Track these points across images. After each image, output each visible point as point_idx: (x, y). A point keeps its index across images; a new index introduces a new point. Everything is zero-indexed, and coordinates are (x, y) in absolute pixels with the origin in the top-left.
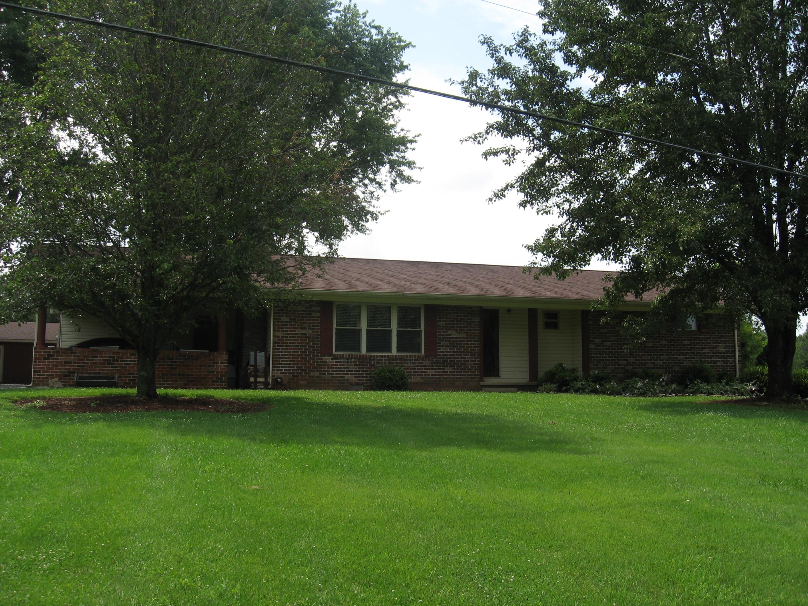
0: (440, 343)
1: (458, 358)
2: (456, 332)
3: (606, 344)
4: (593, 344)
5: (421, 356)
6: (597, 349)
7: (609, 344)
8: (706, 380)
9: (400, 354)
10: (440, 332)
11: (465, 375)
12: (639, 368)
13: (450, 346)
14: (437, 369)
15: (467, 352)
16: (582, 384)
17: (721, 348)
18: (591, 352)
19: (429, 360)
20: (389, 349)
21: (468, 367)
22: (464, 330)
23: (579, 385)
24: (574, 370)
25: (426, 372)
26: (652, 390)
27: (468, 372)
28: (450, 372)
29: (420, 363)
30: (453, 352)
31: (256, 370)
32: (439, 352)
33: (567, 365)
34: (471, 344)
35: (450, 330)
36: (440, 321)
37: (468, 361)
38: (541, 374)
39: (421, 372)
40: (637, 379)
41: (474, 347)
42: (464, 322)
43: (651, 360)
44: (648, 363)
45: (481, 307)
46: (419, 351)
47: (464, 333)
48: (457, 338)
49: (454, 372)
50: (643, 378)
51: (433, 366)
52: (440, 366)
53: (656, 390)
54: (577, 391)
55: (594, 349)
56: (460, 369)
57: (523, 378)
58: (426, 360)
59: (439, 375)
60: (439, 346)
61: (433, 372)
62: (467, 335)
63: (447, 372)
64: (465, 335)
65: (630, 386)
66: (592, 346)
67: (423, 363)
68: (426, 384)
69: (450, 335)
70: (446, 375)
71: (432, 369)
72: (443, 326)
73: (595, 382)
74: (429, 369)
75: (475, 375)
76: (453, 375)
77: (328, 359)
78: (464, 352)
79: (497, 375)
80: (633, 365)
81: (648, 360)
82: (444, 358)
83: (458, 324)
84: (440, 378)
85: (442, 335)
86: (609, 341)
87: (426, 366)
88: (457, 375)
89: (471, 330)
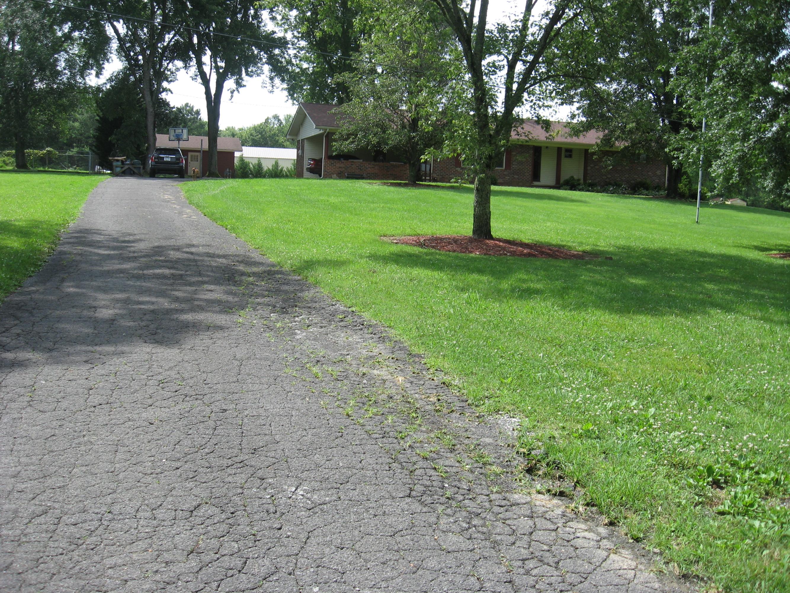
0: (513, 163)
1: (521, 171)
2: (521, 158)
5: (503, 169)
6: (591, 169)
8: (647, 189)
11: (524, 180)
12: (612, 181)
13: (518, 165)
14: (510, 176)
15: (526, 168)
17: (658, 172)
18: (588, 171)
19: (507, 172)
21: (526, 176)
22: (525, 157)
23: (581, 187)
24: (579, 180)
25: (505, 178)
26: (617, 192)
27: (526, 179)
28: (517, 178)
29: (503, 173)
30: (519, 168)
31: (426, 173)
32: (512, 167)
33: (576, 177)
34: (528, 164)
35: (518, 156)
36: (513, 152)
37: (526, 173)
38: (562, 181)
39: (503, 177)
40: (610, 186)
41: (529, 166)
42: (525, 153)
43: (619, 177)
45: (534, 146)
46: (502, 166)
48: (521, 161)
49: (519, 178)
50: (613, 186)
51: (508, 174)
52: (512, 175)
53: (619, 192)
54: (580, 190)
56: (522, 177)
57: (553, 183)
58: (505, 172)
59: (511, 179)
60: (512, 165)
61: (509, 178)
62: (526, 160)
63: (515, 178)
66: (589, 168)
68: (505, 183)
69: (518, 159)
71: (508, 176)
72: (515, 155)
73: (589, 186)
75: (529, 179)
76: (518, 180)
77: (459, 169)
78: (524, 168)
79: (539, 181)
80: (609, 179)
82: (514, 170)
83: (522, 154)
84: (512, 181)
85: (514, 159)
87: (505, 174)
88: (520, 180)
89: (528, 157)
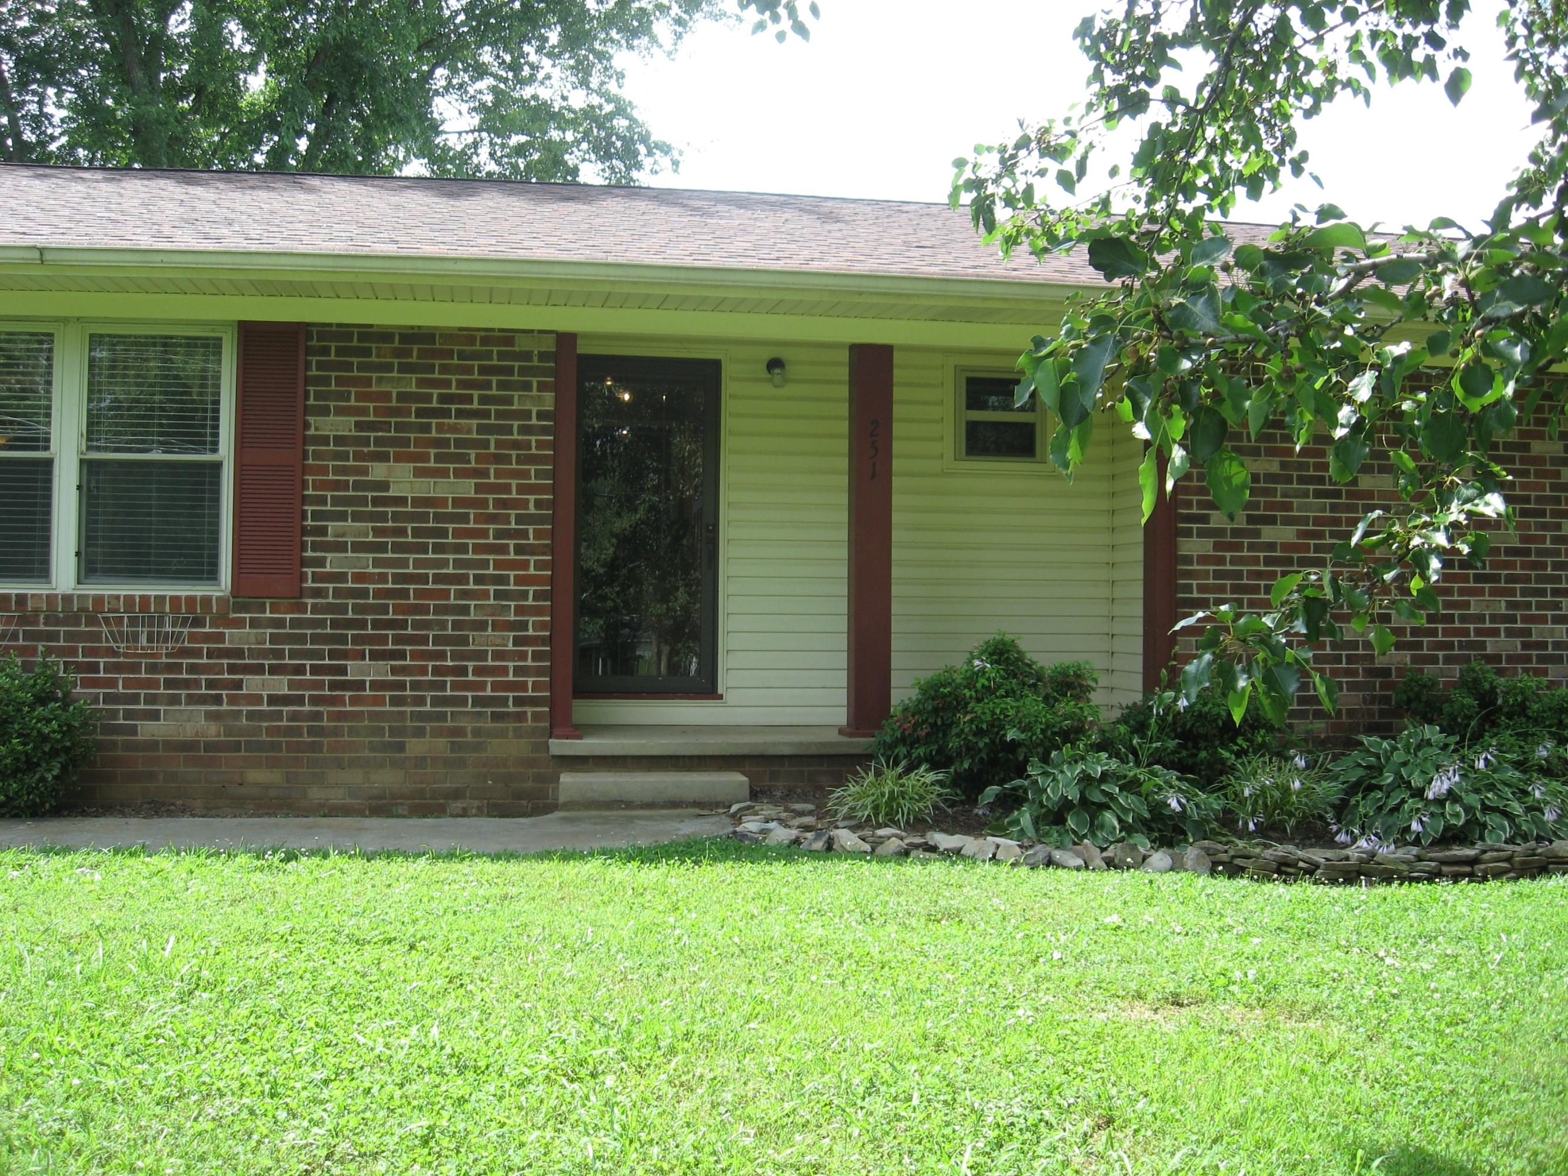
0: (323, 531)
1: (424, 610)
2: (419, 473)
3: (1269, 534)
4: (1202, 534)
5: (206, 601)
6: (1221, 561)
7: (1285, 534)
9: (92, 590)
10: (324, 470)
11: (463, 701)
12: (1448, 660)
13: (381, 547)
14: (300, 670)
15: (478, 580)
16: (1086, 779)
18: (1190, 574)
19: (254, 623)
20: (35, 564)
21: (481, 655)
22: (464, 458)
25: (238, 685)
26: (1517, 808)
27: (482, 686)
28: (376, 685)
29: (208, 638)
30: (397, 579)
32: (316, 578)
34: (499, 534)
35: (383, 457)
36: (324, 411)
37: (481, 626)
38: (904, 688)
39: (211, 684)
40: (1431, 732)
41: (519, 550)
42: (460, 414)
43: (1512, 619)
44: (1495, 632)
45: (566, 340)
46: (211, 574)
47: (459, 474)
48: (417, 501)
49: (401, 686)
51: (279, 654)
52: (318, 655)
53: (1535, 809)
55: (1203, 560)
56: (437, 671)
58: (239, 623)
59: (315, 700)
60: (316, 547)
61: (281, 685)
62: (478, 488)
63: (360, 685)
64: (467, 488)
65: (1389, 778)
66: (1193, 546)
67: (221, 637)
68: (236, 747)
69: (384, 486)
70: (354, 701)
71: (274, 670)
72: (339, 440)
74: (259, 670)
75: (519, 701)
76: (396, 701)
78: (462, 579)
80: (1418, 645)
81: (1494, 618)
82: (343, 609)
83: (427, 428)
84: (317, 716)
85: (337, 485)
86: (1288, 521)
87: (239, 653)
88: (420, 701)
89: (506, 459)
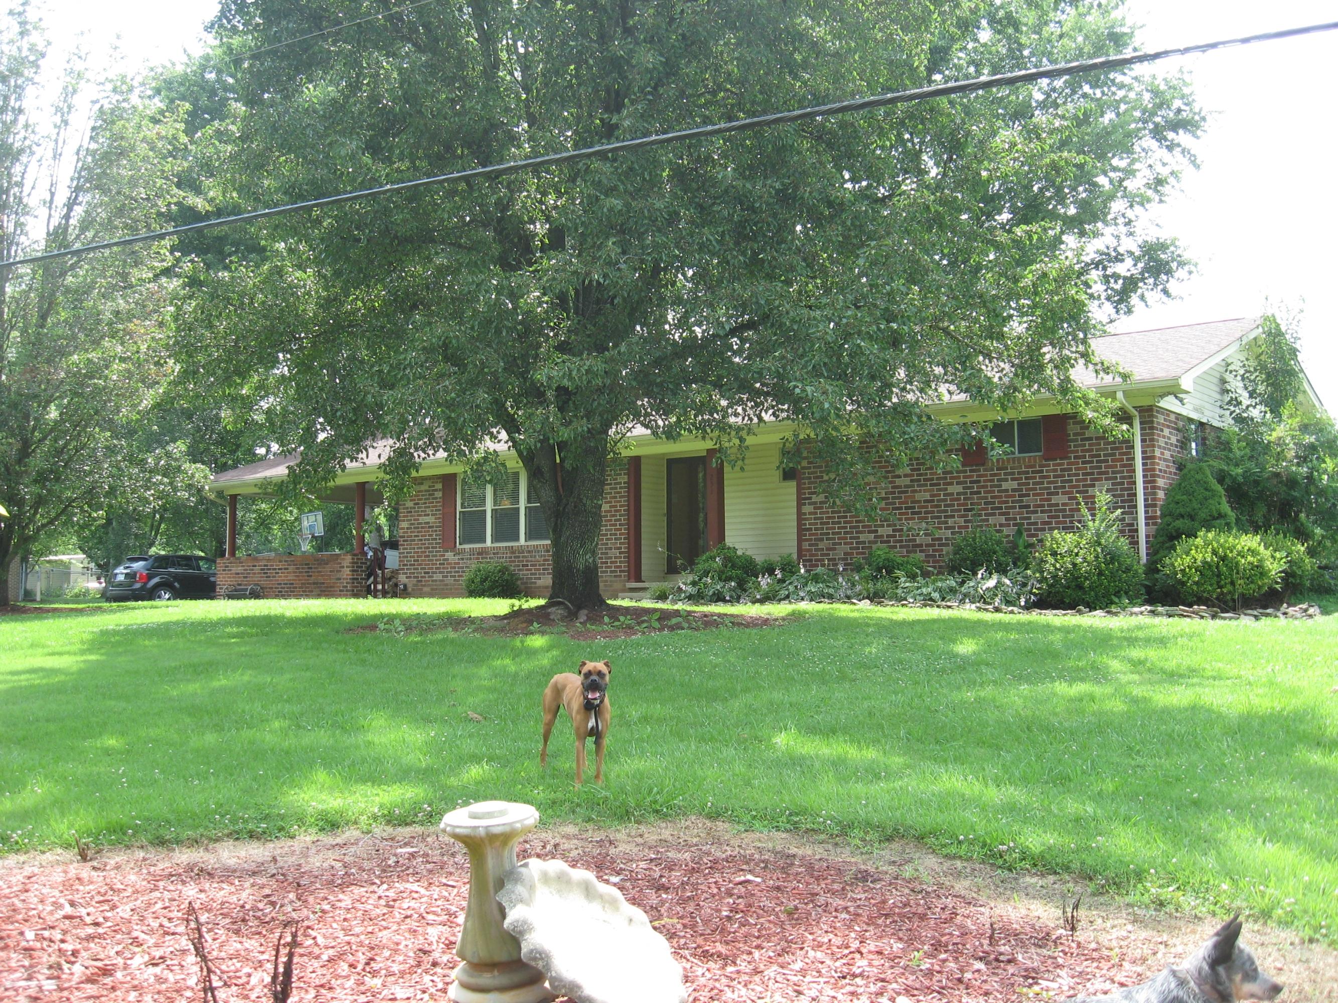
6: (816, 513)
18: (806, 519)
20: (517, 539)
34: (615, 520)
41: (620, 525)
66: (807, 509)
75: (620, 571)
77: (449, 555)
